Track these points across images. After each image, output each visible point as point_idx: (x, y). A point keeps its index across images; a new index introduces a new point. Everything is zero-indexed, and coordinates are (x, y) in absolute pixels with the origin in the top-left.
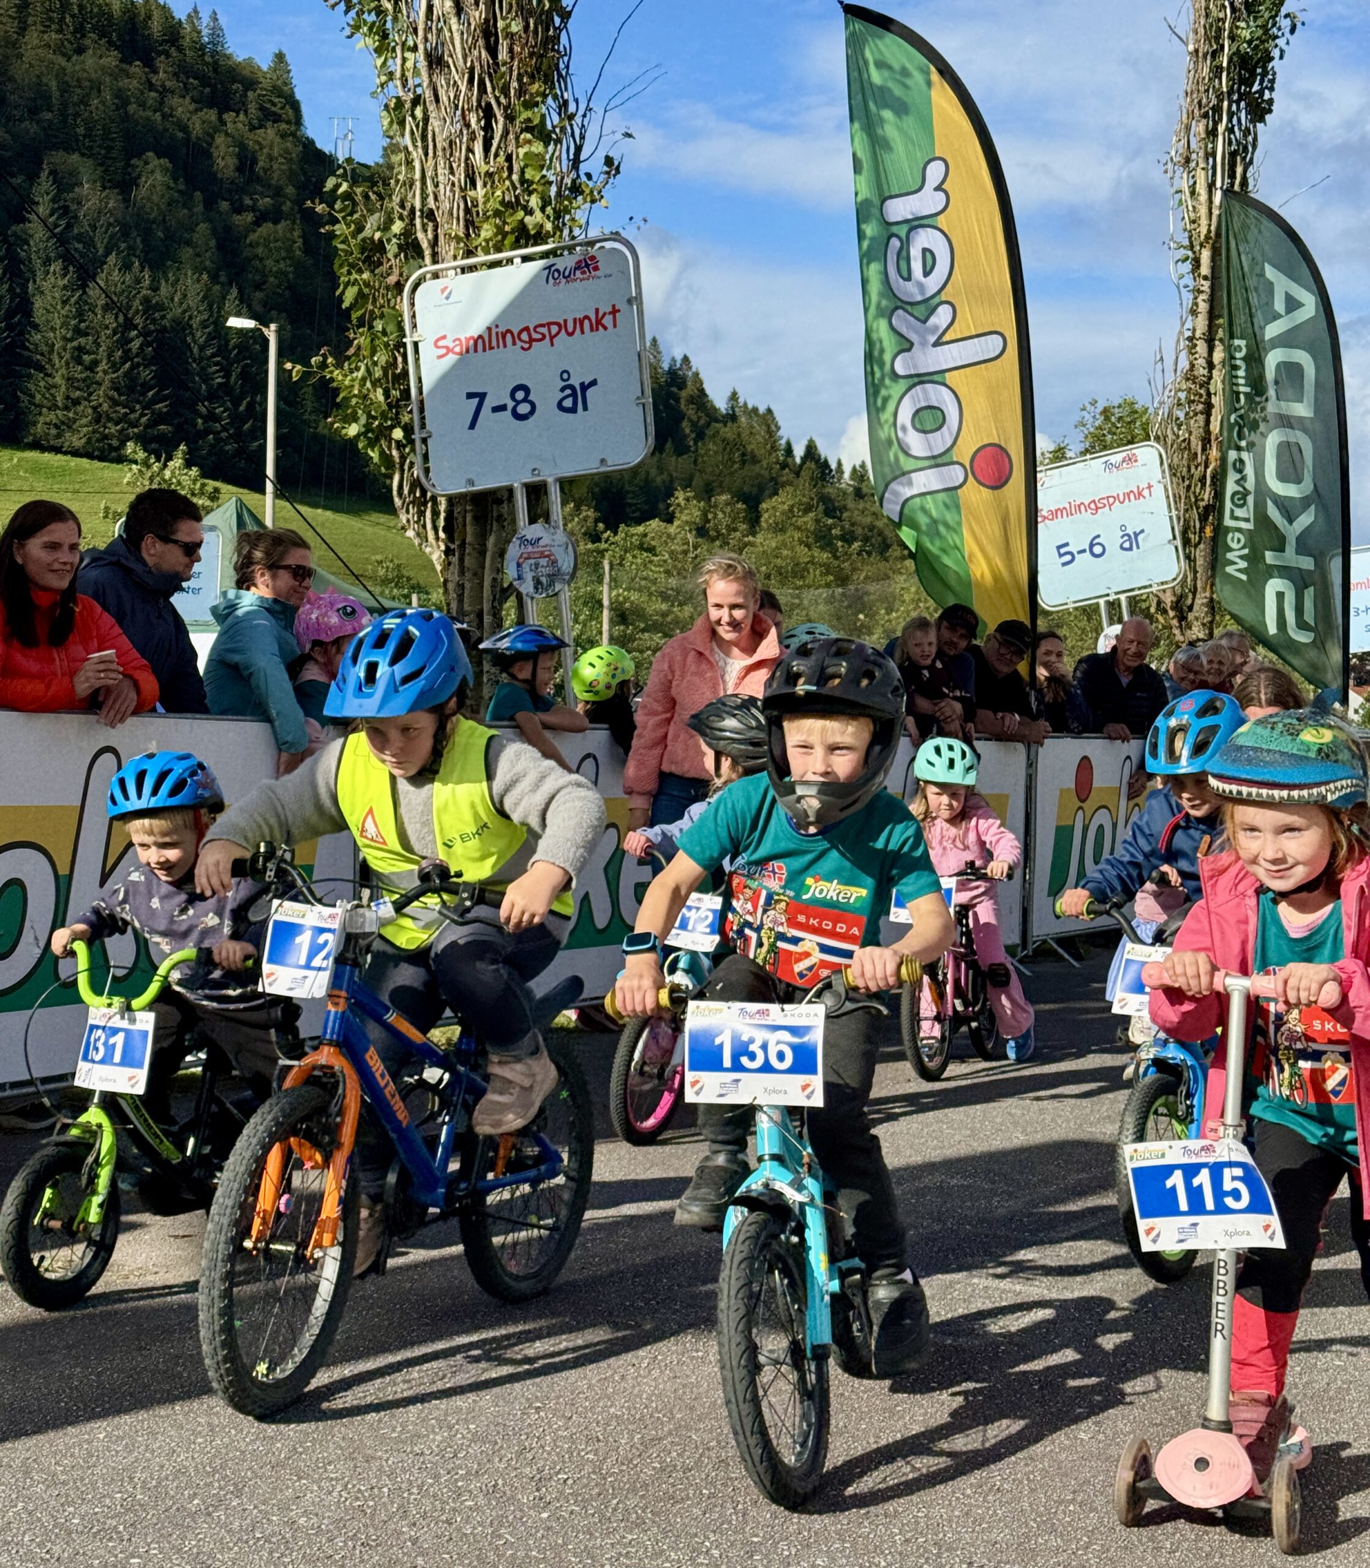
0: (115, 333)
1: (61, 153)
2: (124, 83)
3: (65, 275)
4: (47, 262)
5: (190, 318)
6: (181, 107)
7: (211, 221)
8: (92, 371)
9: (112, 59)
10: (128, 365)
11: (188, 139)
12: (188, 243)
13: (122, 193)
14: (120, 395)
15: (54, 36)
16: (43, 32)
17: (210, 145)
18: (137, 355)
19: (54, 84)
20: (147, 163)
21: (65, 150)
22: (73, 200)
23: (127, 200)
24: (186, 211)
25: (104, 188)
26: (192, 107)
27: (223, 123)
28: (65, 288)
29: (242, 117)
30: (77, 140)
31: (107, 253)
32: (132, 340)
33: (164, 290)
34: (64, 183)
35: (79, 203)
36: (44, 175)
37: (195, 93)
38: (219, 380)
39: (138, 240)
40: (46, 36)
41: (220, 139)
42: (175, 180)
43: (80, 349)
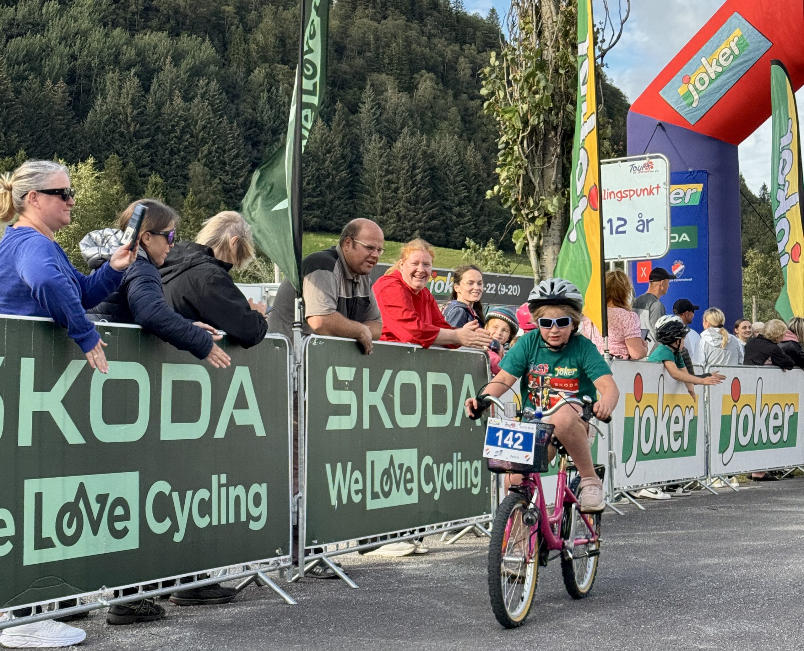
0: (408, 171)
1: (376, 74)
2: (409, 33)
3: (380, 142)
4: (370, 134)
5: (449, 160)
6: (440, 43)
7: (457, 106)
8: (396, 193)
9: (402, 21)
10: (415, 188)
11: (443, 62)
12: (445, 119)
13: (409, 93)
14: (411, 205)
15: (371, 10)
16: (366, 9)
17: (456, 63)
18: (420, 183)
19: (371, 37)
20: (422, 76)
21: (378, 72)
22: (383, 99)
23: (411, 97)
24: (443, 101)
25: (399, 91)
26: (446, 43)
27: (462, 50)
28: (381, 148)
29: (473, 46)
30: (385, 66)
31: (402, 128)
32: (417, 175)
33: (433, 145)
34: (379, 90)
35: (386, 101)
36: (368, 87)
37: (447, 36)
38: (465, 194)
39: (419, 118)
40: (366, 11)
41: (462, 59)
42: (437, 84)
43: (389, 182)
